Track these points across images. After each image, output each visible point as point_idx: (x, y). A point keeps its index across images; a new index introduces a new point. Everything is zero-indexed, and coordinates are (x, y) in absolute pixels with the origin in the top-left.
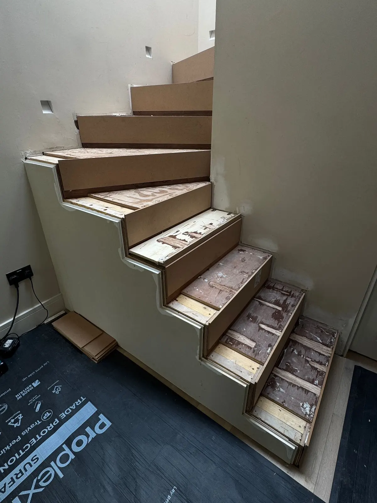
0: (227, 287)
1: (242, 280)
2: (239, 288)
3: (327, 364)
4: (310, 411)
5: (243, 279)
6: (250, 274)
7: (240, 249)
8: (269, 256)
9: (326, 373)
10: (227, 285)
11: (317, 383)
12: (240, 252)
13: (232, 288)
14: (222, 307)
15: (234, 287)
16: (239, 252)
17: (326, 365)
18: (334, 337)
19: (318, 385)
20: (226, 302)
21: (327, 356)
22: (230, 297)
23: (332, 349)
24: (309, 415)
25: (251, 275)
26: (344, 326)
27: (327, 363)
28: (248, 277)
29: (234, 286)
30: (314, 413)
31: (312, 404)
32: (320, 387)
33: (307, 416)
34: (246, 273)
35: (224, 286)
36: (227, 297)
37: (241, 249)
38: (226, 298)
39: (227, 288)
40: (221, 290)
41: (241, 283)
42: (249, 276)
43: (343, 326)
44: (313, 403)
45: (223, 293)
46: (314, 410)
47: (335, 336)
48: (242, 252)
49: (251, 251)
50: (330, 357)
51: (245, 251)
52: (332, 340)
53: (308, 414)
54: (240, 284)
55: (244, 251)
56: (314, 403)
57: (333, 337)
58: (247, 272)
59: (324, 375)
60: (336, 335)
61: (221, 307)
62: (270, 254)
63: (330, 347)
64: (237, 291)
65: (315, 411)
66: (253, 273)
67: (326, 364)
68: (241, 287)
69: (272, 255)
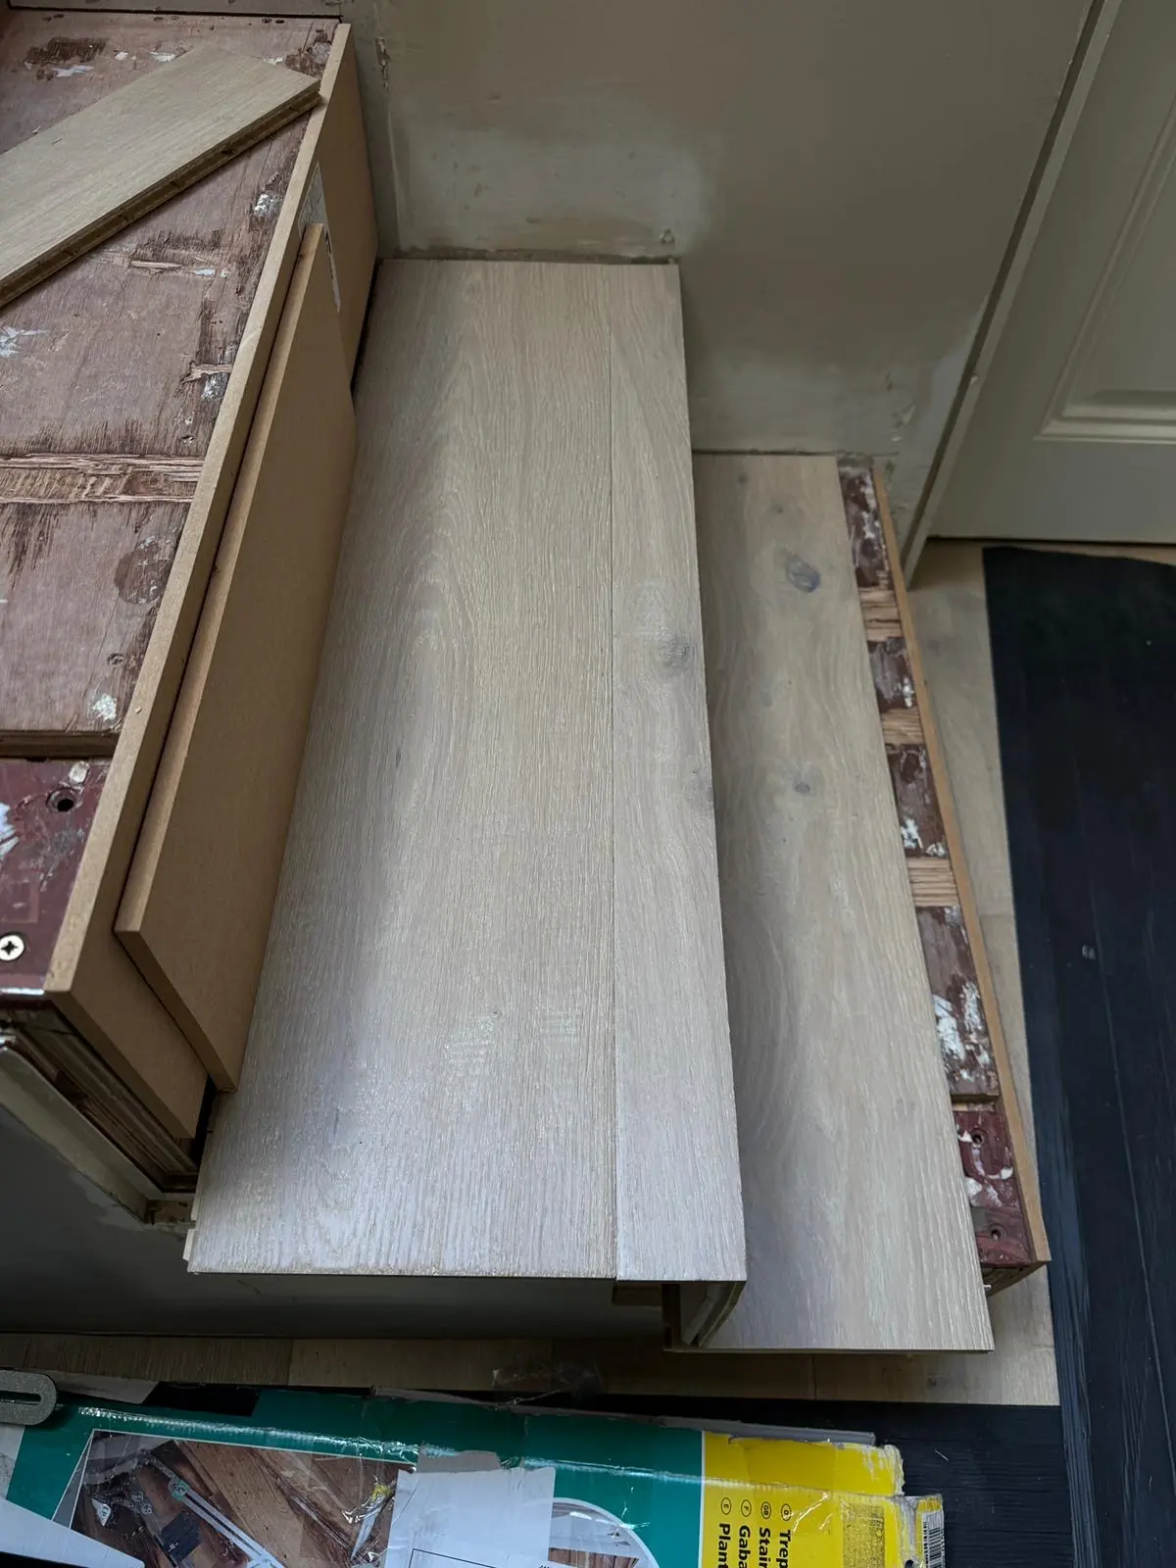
0: (78, 451)
1: (192, 323)
2: (207, 414)
3: (907, 689)
4: (963, 1032)
5: (206, 314)
6: (243, 238)
7: (41, 41)
8: (324, 39)
9: (924, 746)
10: (70, 434)
11: (916, 836)
12: (63, 73)
13: (130, 443)
14: (123, 709)
15: (147, 431)
16: (48, 69)
17: (909, 702)
18: (868, 511)
19: (926, 847)
20: (136, 625)
21: (884, 644)
22: (153, 548)
23: (891, 587)
24: (971, 1063)
25: (259, 251)
26: (907, 418)
27: (903, 685)
28: (244, 275)
29: (143, 417)
30: (986, 1033)
31: (949, 983)
32: (941, 851)
33: (965, 1074)
34: (202, 246)
35: (45, 446)
36: (127, 561)
37: (53, 44)
38: (120, 582)
39: (81, 462)
40: (25, 511)
41: (204, 357)
42: (249, 264)
43: (899, 424)
44: (953, 978)
45: (67, 530)
46: (976, 1018)
47: (872, 503)
48: (79, 68)
49: (154, 35)
50: (899, 641)
51: (100, 46)
52: (870, 535)
53: (962, 1056)
54: (197, 374)
55: (86, 51)
56: (957, 970)
57: (865, 515)
58: (207, 233)
59: (923, 764)
60: (869, 491)
61: (106, 708)
62: (326, 25)
63: (875, 584)
64: (199, 454)
65: (984, 1022)
66: (263, 225)
67: (903, 697)
68: (220, 393)
69: (342, 32)
